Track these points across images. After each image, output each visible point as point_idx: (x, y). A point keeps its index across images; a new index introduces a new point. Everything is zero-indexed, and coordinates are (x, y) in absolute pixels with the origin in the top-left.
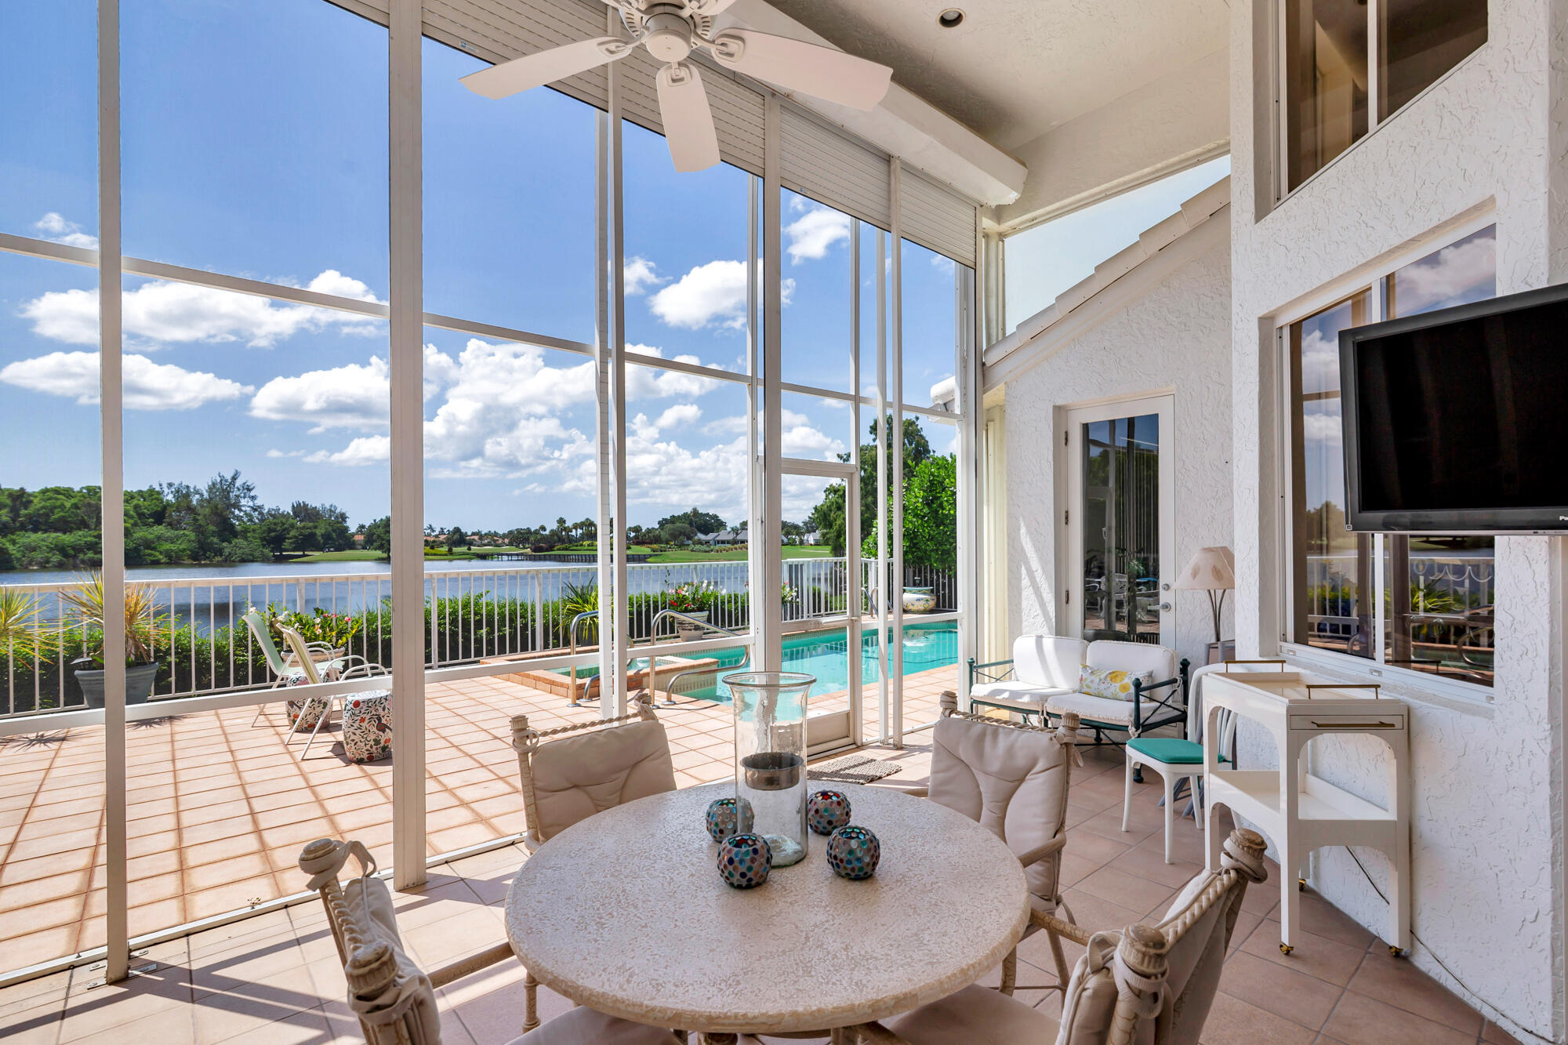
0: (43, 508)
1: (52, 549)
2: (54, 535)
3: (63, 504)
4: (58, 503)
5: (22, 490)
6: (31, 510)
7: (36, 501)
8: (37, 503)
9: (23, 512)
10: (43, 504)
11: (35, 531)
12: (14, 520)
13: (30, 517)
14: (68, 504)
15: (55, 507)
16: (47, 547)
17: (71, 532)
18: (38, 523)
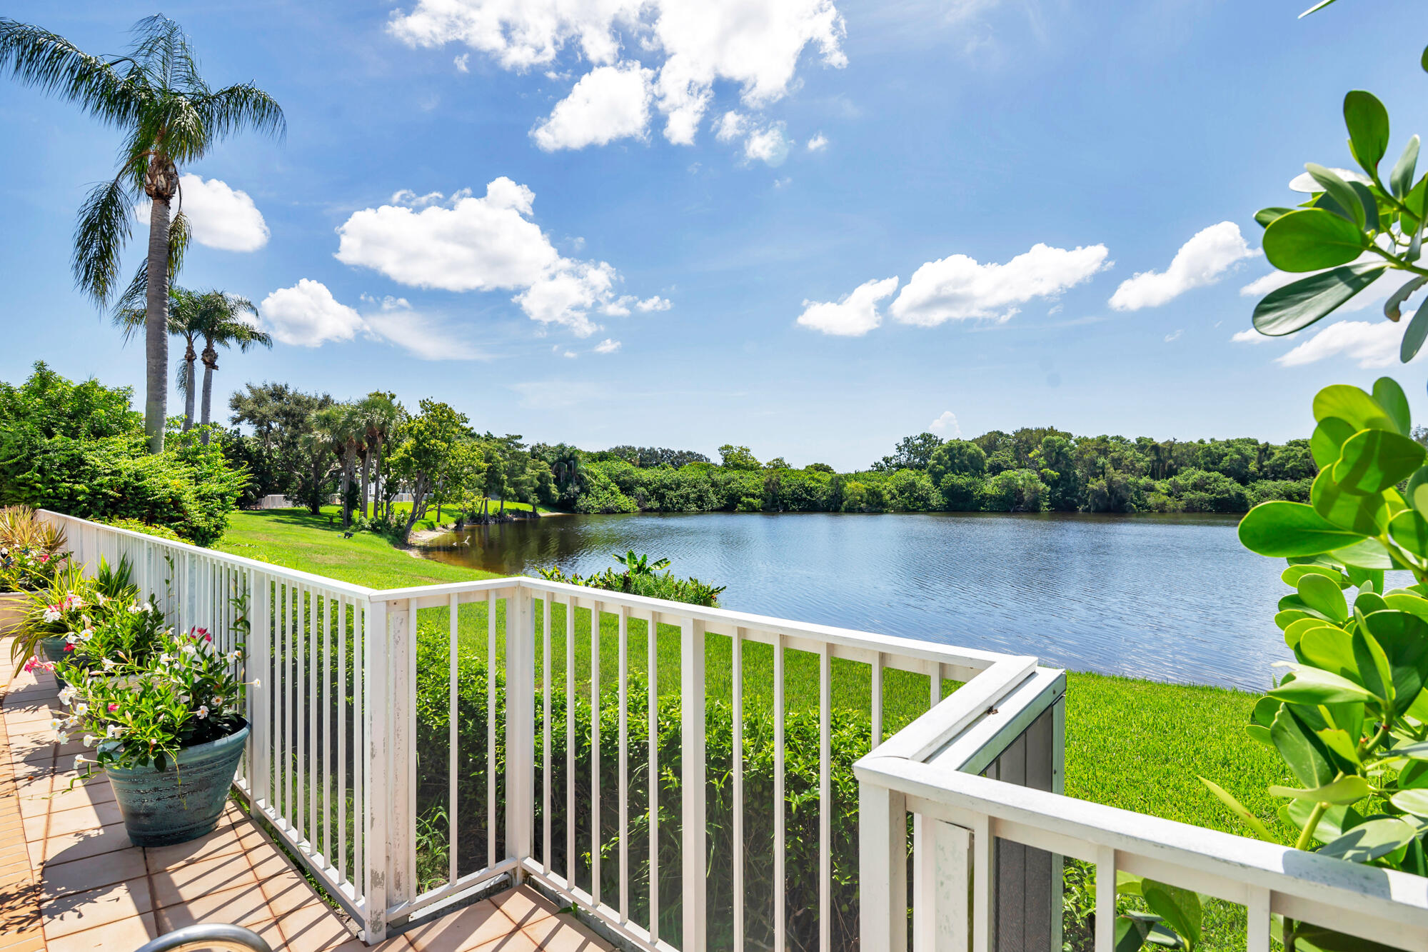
0: (1280, 458)
1: (1281, 495)
2: (1284, 482)
3: (1296, 455)
4: (1292, 454)
5: (1267, 444)
6: (1271, 461)
7: (1276, 452)
8: (1277, 455)
9: (1266, 463)
10: (1281, 455)
11: (1274, 479)
12: (1260, 470)
13: (1273, 468)
14: (1300, 455)
15: (1290, 458)
16: (1278, 493)
17: (1300, 479)
18: (1277, 473)
